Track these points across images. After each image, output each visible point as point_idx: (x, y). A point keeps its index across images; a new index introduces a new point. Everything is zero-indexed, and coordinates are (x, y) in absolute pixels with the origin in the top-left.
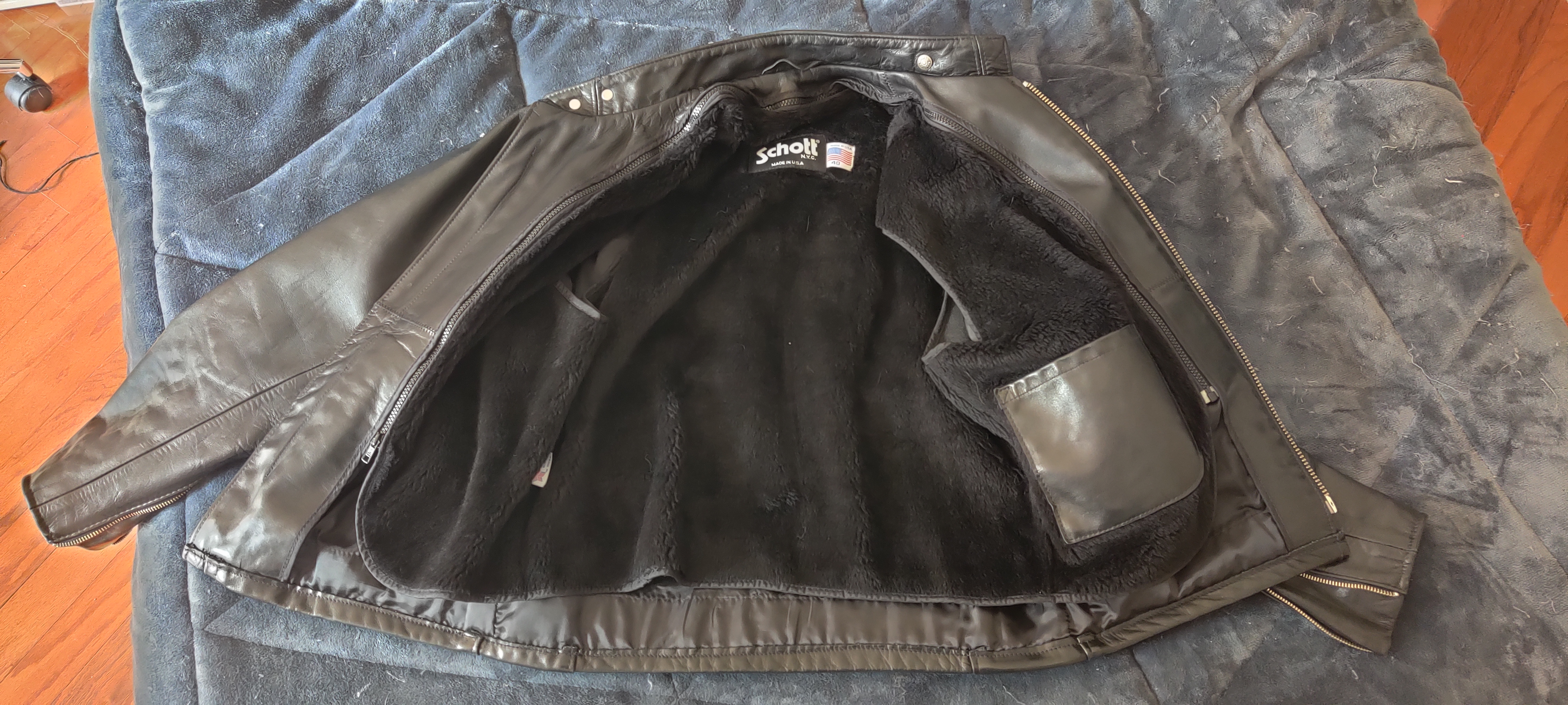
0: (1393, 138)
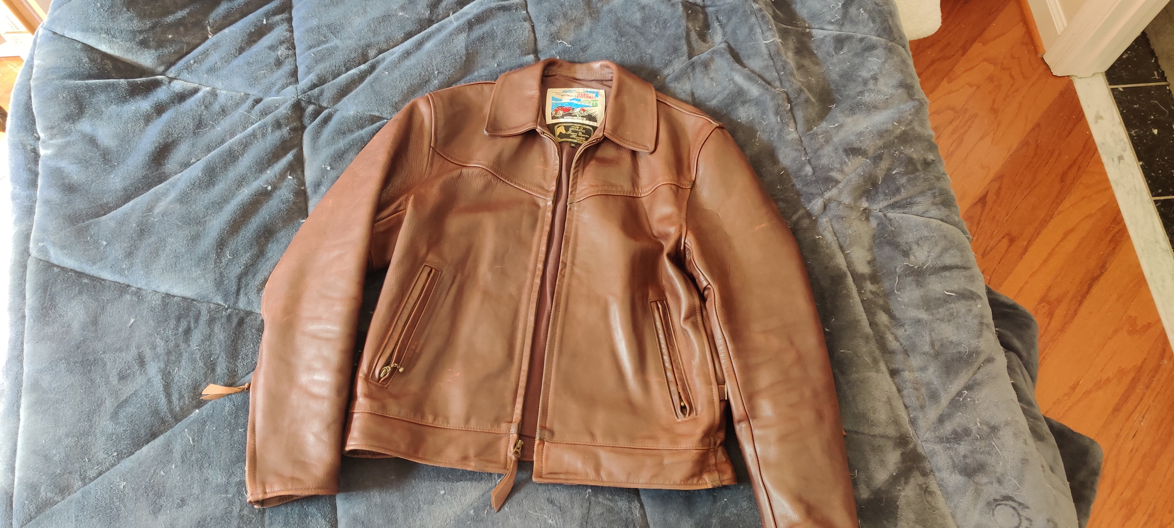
0: (912, 258)
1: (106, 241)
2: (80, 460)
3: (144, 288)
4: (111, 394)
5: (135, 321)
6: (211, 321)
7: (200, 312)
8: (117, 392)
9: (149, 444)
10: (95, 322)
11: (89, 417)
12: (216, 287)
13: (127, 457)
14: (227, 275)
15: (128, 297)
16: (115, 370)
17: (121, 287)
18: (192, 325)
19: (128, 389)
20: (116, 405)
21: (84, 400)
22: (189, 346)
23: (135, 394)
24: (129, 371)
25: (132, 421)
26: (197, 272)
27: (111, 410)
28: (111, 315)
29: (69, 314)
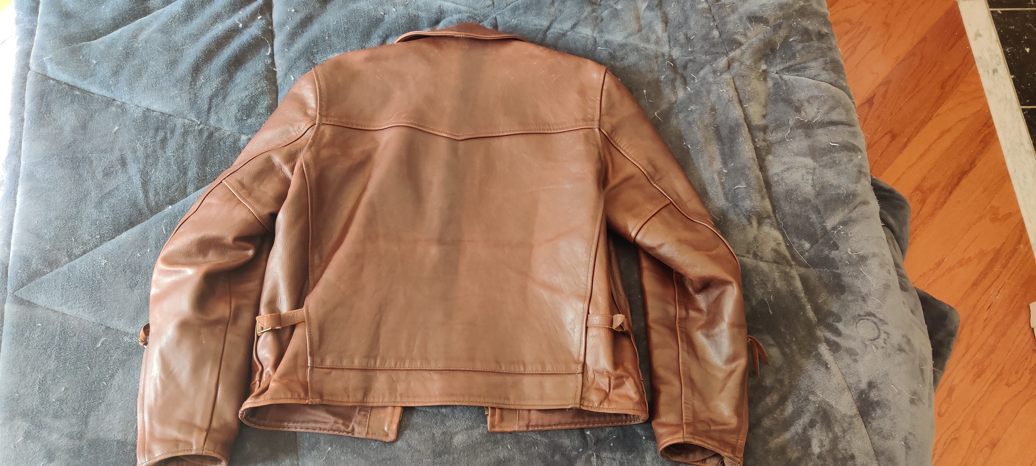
1: (96, 60)
2: (67, 239)
3: (127, 102)
4: (96, 187)
5: (119, 129)
6: (185, 134)
7: (175, 125)
8: (102, 185)
9: (128, 231)
10: (84, 127)
11: (76, 204)
12: (190, 105)
13: (109, 240)
14: (200, 96)
15: (114, 109)
16: (100, 168)
17: (107, 100)
18: (168, 135)
19: (111, 184)
20: (100, 196)
21: (72, 190)
22: (165, 152)
23: (117, 188)
24: (112, 169)
25: (113, 211)
26: (174, 92)
27: (96, 200)
28: (98, 122)
29: (62, 119)
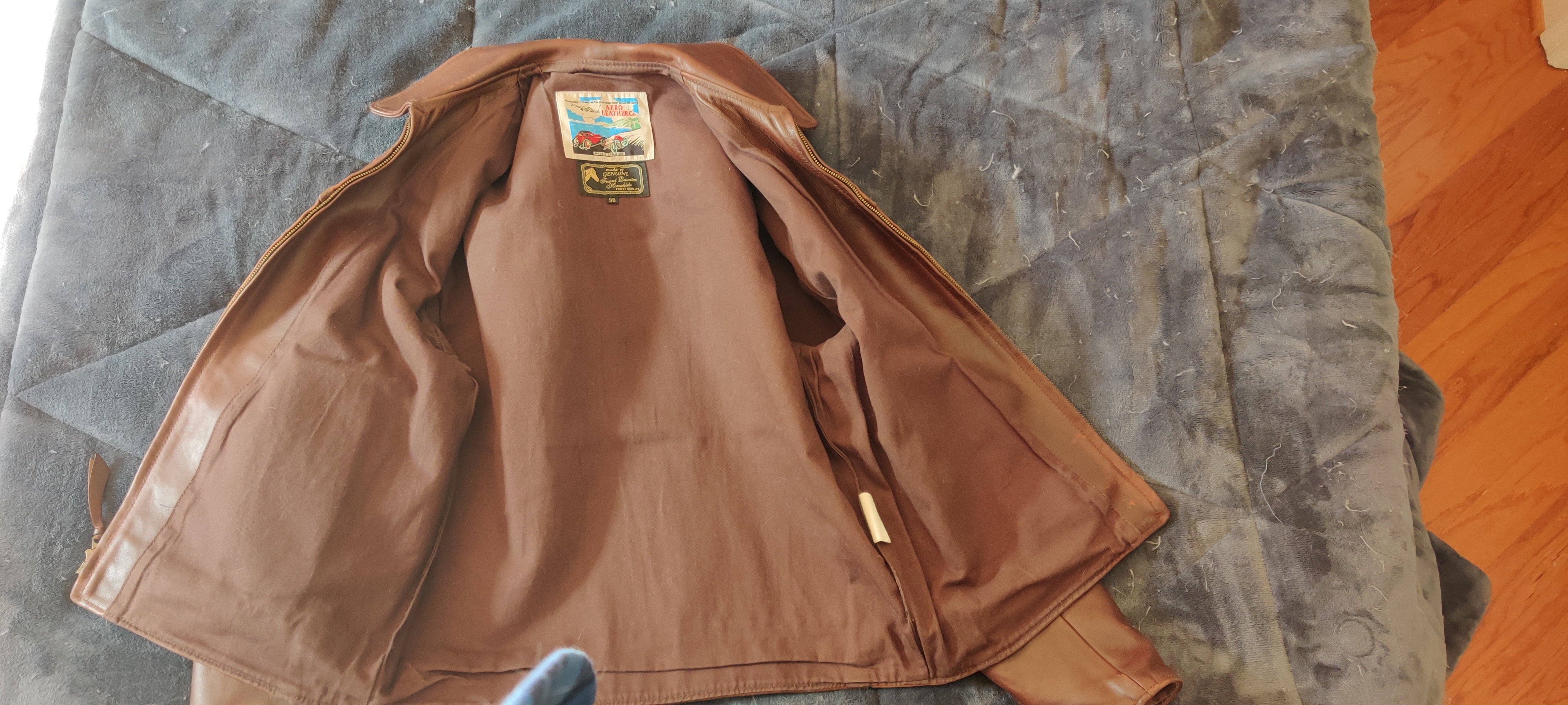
0: (1307, 266)
1: (186, 27)
2: (110, 318)
3: (229, 103)
4: (164, 239)
5: (210, 147)
6: (314, 167)
7: (300, 153)
8: (173, 237)
9: (206, 317)
10: (156, 137)
11: (129, 263)
12: (328, 121)
13: (175, 327)
14: (345, 109)
15: (206, 112)
16: (174, 207)
17: (198, 96)
18: (287, 168)
19: (188, 237)
20: (169, 254)
21: (125, 239)
22: (279, 194)
23: (196, 245)
24: (192, 213)
25: (186, 281)
26: (305, 97)
27: (161, 261)
28: (179, 130)
29: (122, 119)
